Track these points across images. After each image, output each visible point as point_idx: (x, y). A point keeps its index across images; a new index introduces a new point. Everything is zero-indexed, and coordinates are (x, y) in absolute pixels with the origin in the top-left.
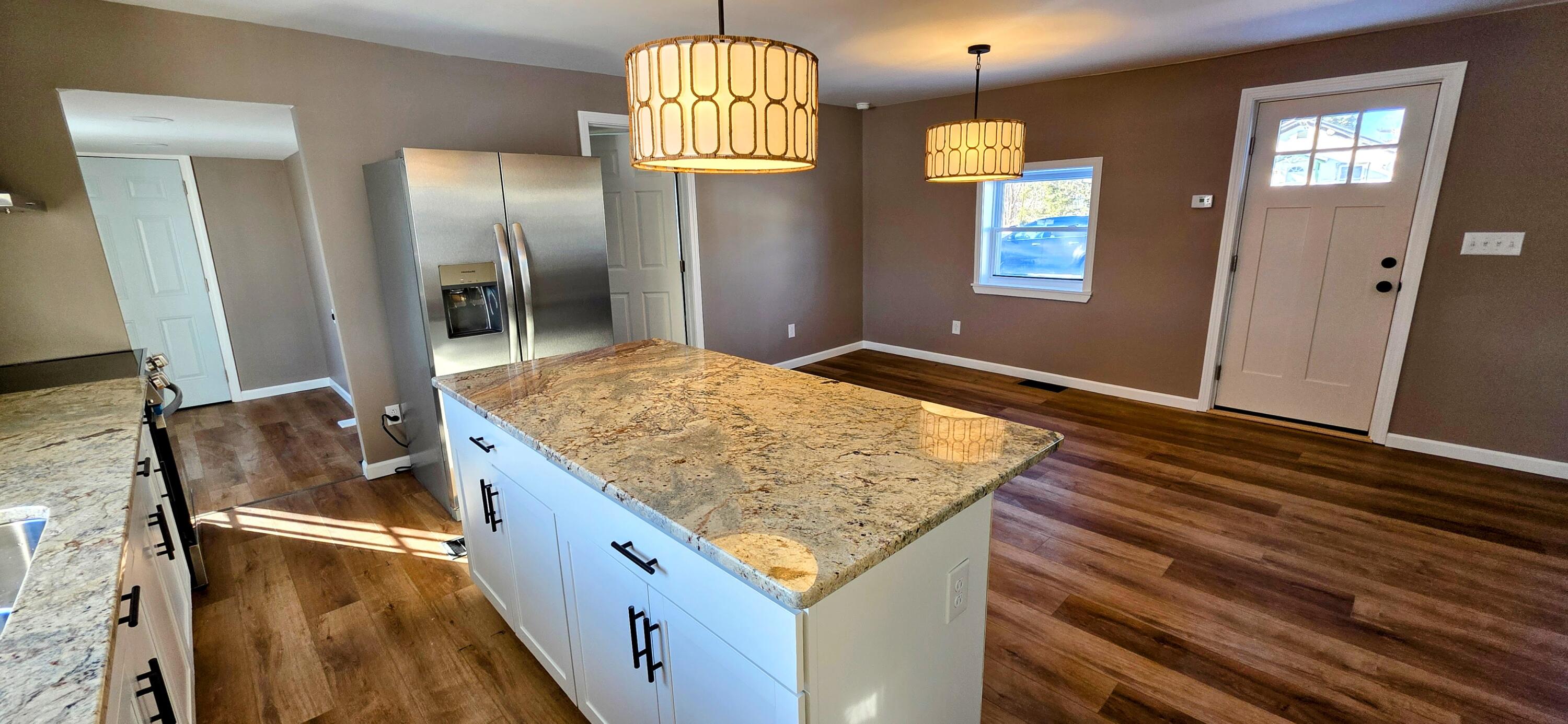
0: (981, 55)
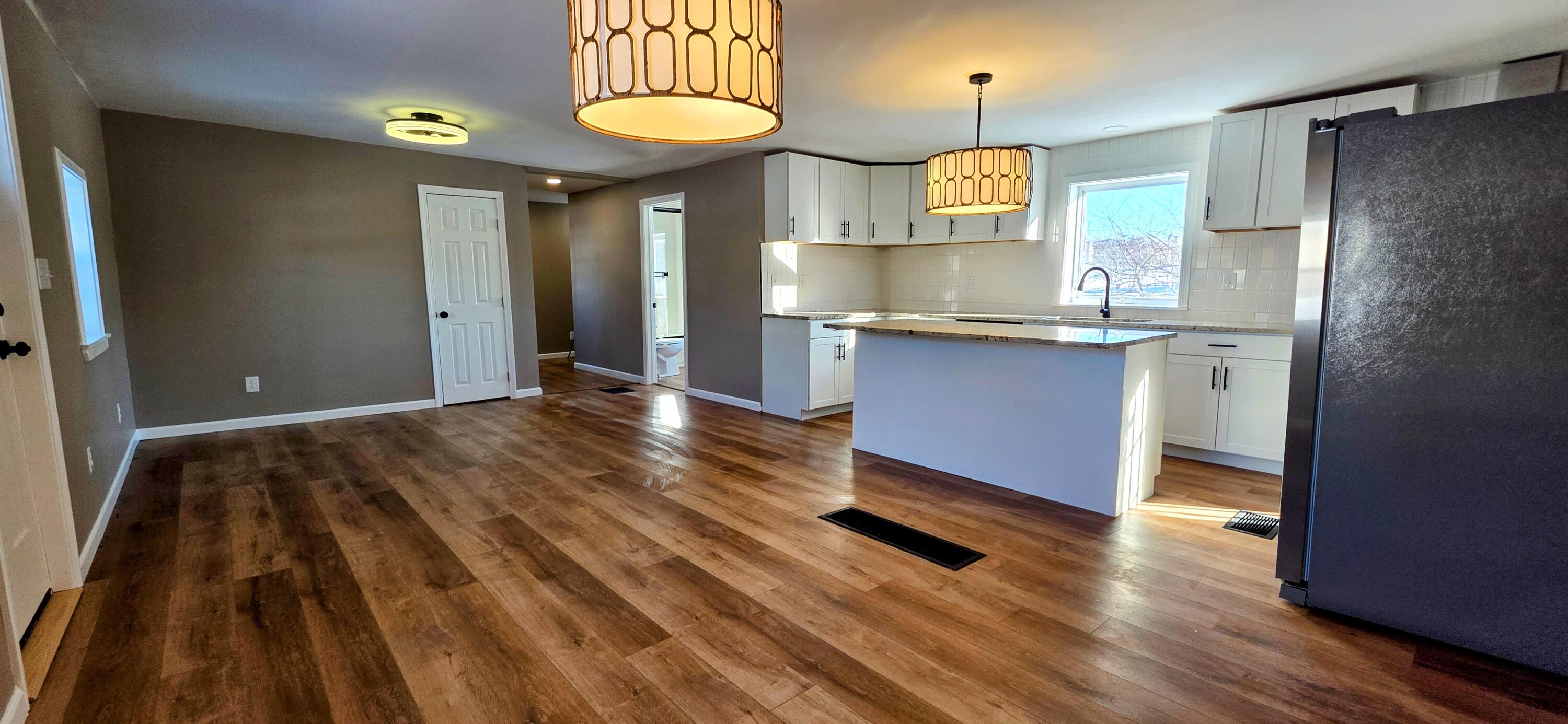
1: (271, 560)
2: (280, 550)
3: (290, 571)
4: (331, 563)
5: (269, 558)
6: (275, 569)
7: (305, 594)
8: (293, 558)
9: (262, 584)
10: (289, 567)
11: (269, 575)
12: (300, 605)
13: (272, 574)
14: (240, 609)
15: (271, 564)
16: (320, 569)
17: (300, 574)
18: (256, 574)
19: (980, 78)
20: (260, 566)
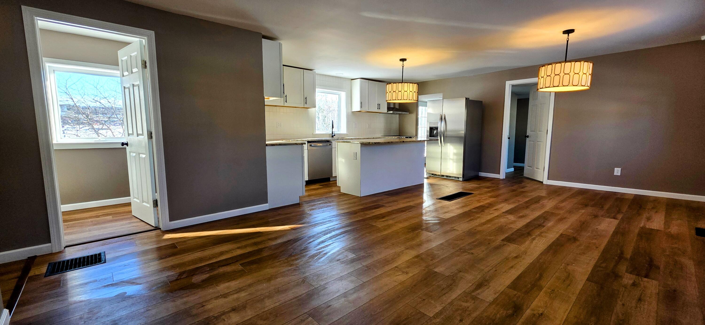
0: (570, 34)
1: (633, 283)
2: (625, 287)
3: (627, 271)
4: (604, 265)
5: (634, 284)
6: (634, 277)
7: (626, 259)
8: (621, 277)
9: (644, 272)
10: (626, 274)
11: (638, 275)
12: (631, 257)
13: (637, 275)
14: (658, 268)
15: (634, 281)
16: (612, 265)
17: (623, 268)
18: (645, 279)
19: (403, 60)
20: (642, 283)
